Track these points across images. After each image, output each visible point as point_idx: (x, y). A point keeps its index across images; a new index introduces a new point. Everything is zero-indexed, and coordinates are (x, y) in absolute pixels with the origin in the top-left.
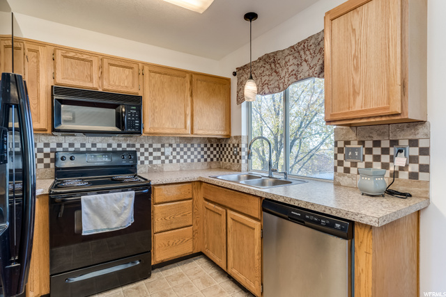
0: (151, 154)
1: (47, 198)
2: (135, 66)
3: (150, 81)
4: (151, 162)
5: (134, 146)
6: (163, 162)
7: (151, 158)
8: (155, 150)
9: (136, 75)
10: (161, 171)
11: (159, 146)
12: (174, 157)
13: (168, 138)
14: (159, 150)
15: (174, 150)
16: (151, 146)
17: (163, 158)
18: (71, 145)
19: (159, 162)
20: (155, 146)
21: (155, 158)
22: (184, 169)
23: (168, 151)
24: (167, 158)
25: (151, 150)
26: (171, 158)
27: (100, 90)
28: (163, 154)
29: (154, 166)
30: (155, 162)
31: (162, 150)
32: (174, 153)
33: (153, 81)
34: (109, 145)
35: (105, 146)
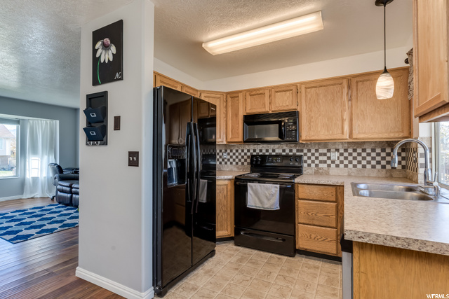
0: (317, 158)
1: (233, 181)
2: (292, 88)
3: (306, 96)
4: (317, 165)
5: (302, 151)
6: (329, 166)
7: (317, 162)
8: (321, 154)
9: (295, 94)
10: (327, 174)
11: (325, 151)
12: (342, 162)
13: (335, 143)
14: (325, 154)
15: (341, 154)
16: (317, 151)
17: (329, 162)
18: (261, 151)
19: (325, 166)
20: (321, 151)
21: (321, 162)
22: (353, 174)
23: (335, 155)
24: (333, 162)
25: (317, 154)
26: (337, 162)
27: (271, 112)
28: (329, 158)
29: (320, 169)
30: (321, 166)
31: (328, 154)
32: (342, 158)
33: (309, 96)
34: (284, 151)
35: (281, 151)
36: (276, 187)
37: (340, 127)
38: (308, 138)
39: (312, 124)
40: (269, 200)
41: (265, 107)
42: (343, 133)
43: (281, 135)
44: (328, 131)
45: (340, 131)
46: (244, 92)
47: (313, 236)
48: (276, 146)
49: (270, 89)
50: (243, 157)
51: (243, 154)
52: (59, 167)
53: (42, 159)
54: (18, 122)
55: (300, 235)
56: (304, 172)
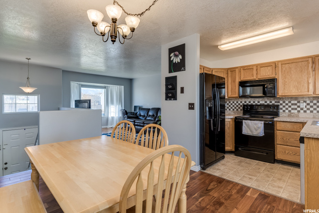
0: (290, 107)
2: (272, 64)
3: (282, 69)
4: (290, 111)
5: (279, 102)
6: (299, 111)
7: (290, 109)
8: (292, 104)
9: (274, 68)
10: (297, 116)
11: (296, 102)
12: (308, 109)
13: (303, 97)
14: (296, 104)
15: (308, 104)
16: (290, 102)
17: (299, 109)
18: (250, 102)
19: (296, 111)
20: (292, 102)
21: (293, 109)
22: (317, 117)
23: (303, 105)
24: (302, 109)
25: (290, 104)
26: (305, 109)
27: (257, 79)
28: (299, 107)
29: (292, 113)
30: (292, 111)
31: (298, 104)
32: (308, 107)
33: (284, 69)
34: (266, 102)
35: (264, 102)
36: (261, 123)
37: (307, 88)
38: (283, 95)
39: (286, 86)
40: (256, 130)
41: (253, 76)
42: (308, 91)
43: (264, 93)
44: (297, 90)
45: (306, 90)
46: (239, 68)
47: (287, 152)
48: (260, 99)
49: (257, 65)
50: (237, 106)
51: (237, 104)
52: (126, 111)
53: (116, 107)
54: (105, 87)
55: (278, 151)
56: (280, 115)
